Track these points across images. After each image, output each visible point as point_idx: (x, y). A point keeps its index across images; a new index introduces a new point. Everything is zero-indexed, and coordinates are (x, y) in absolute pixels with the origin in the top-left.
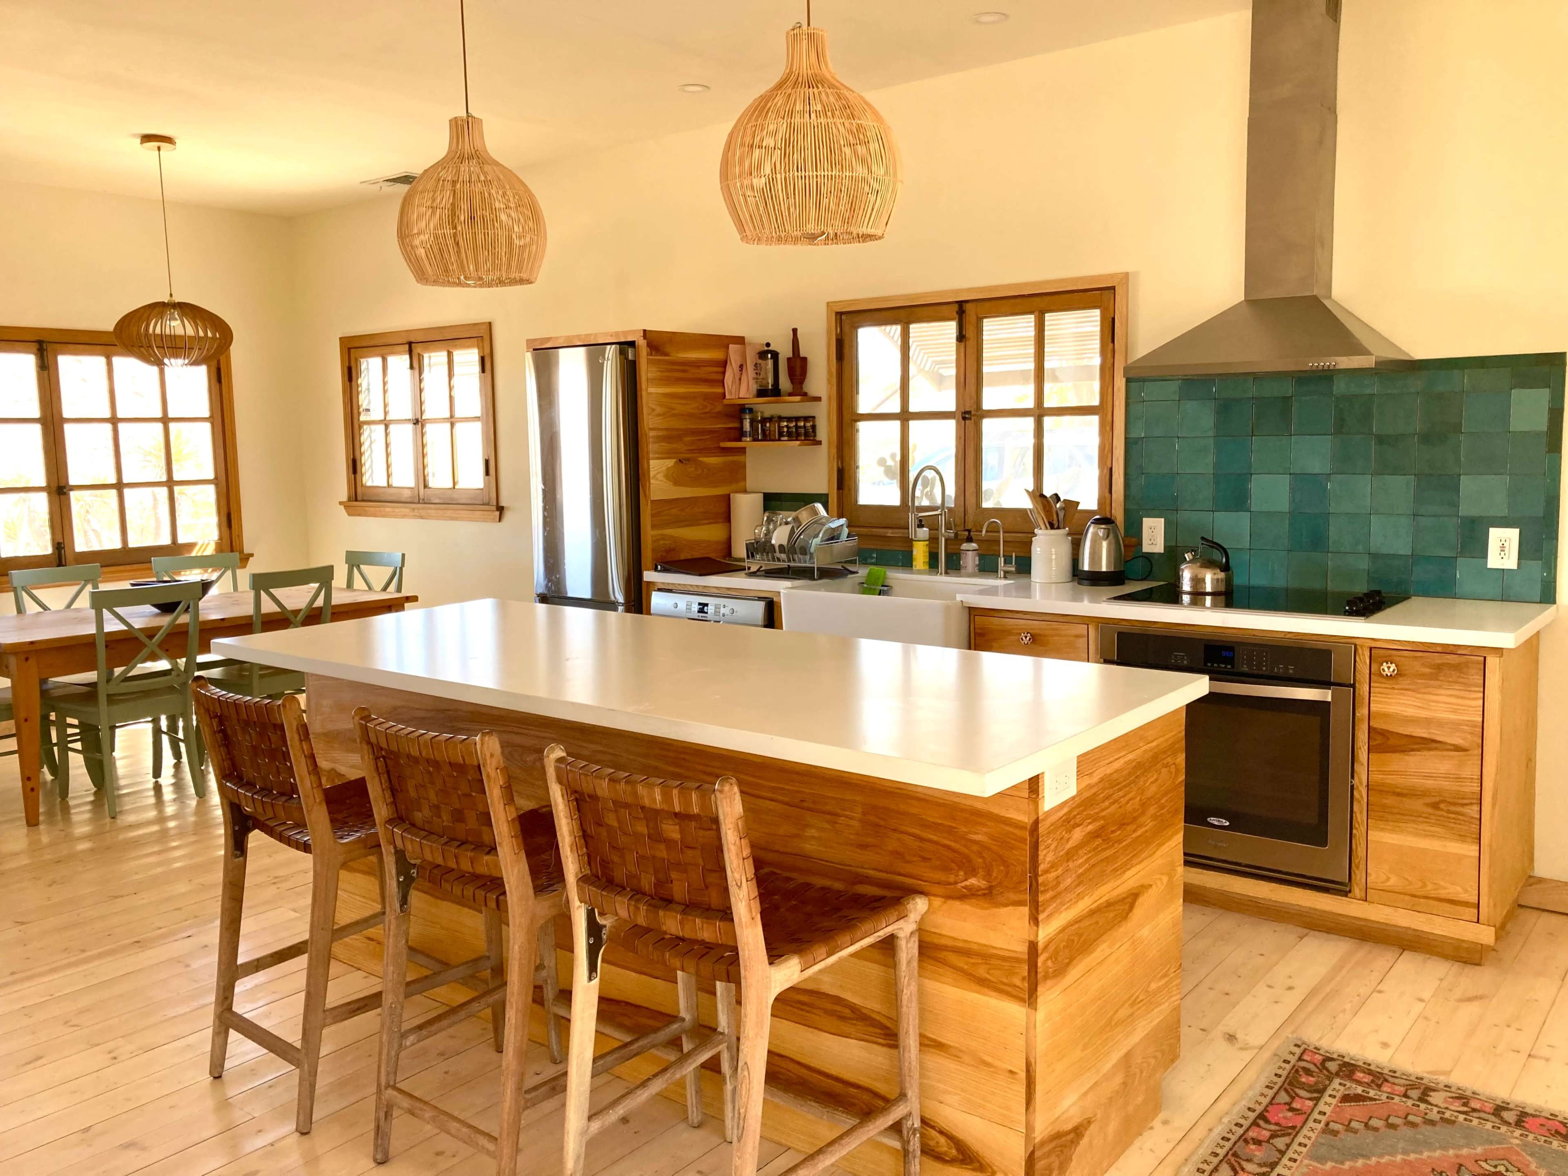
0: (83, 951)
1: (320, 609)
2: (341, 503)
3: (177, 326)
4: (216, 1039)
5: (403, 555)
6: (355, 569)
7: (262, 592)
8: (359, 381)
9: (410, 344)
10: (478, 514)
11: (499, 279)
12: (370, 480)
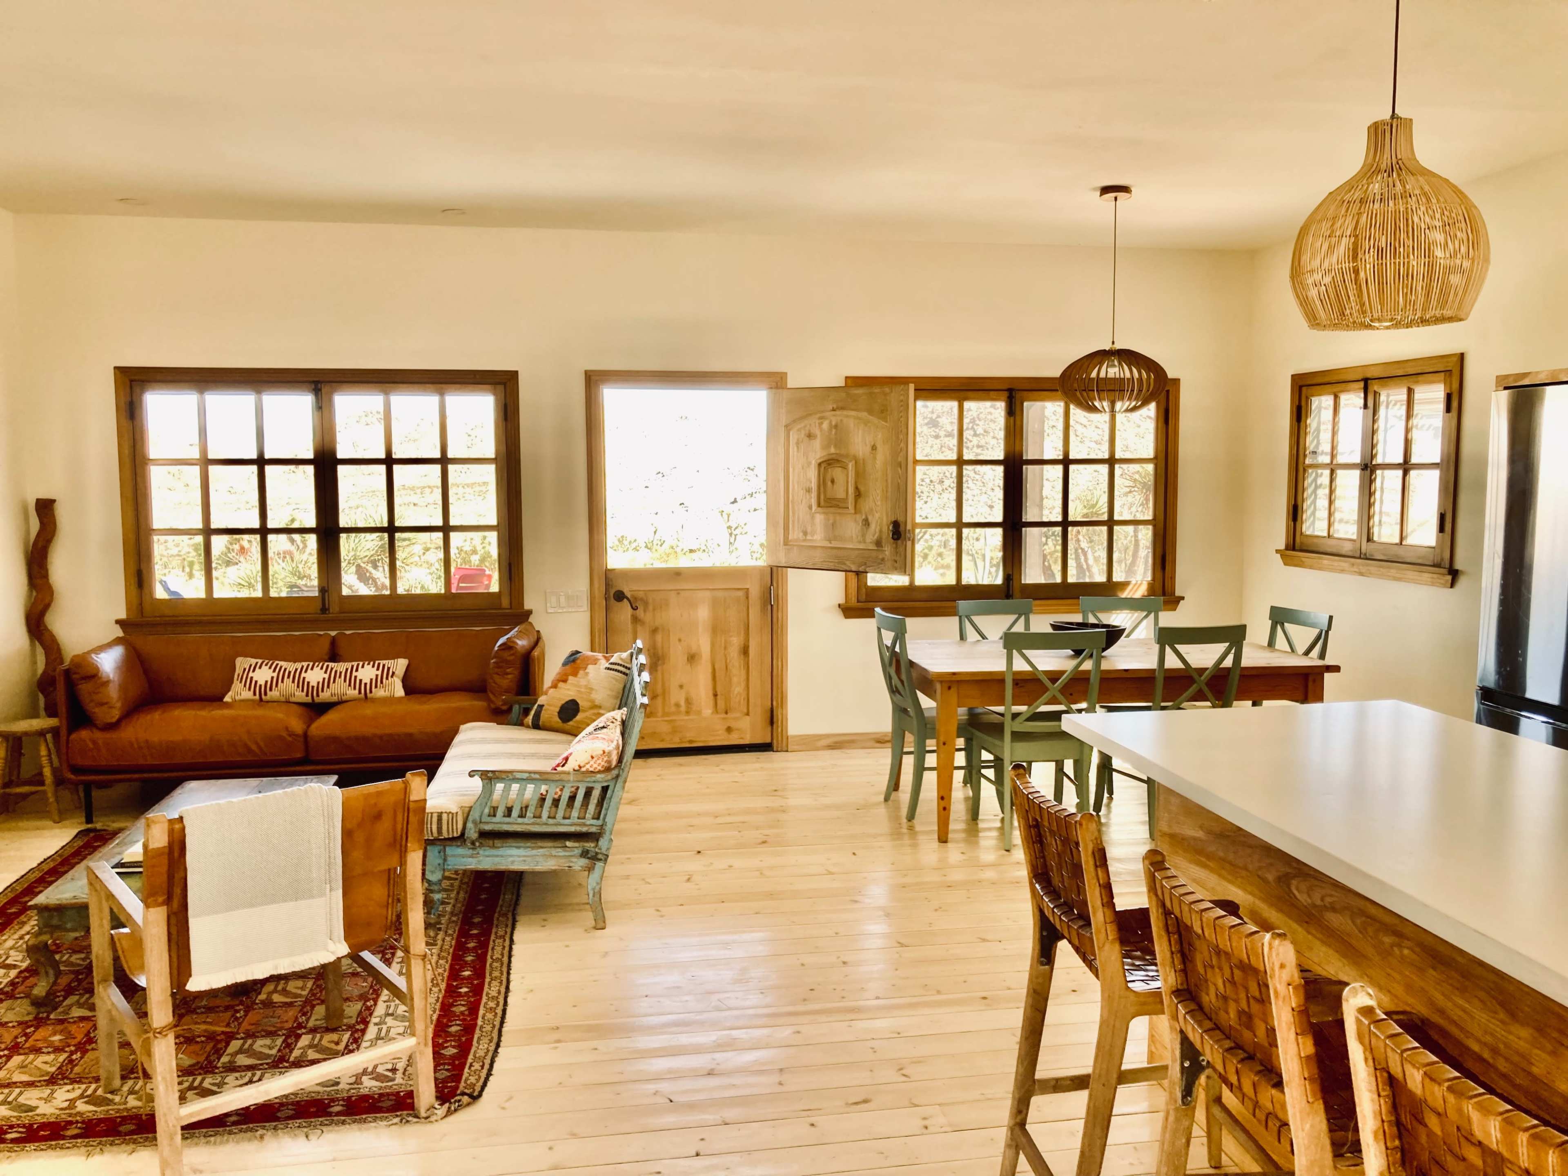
0: (939, 992)
1: (1228, 670)
2: (1277, 551)
3: (1112, 371)
4: (1007, 1151)
5: (1331, 618)
6: (1279, 627)
7: (1167, 646)
8: (1308, 421)
9: (1366, 381)
10: (1426, 576)
11: (1422, 318)
12: (1311, 529)
